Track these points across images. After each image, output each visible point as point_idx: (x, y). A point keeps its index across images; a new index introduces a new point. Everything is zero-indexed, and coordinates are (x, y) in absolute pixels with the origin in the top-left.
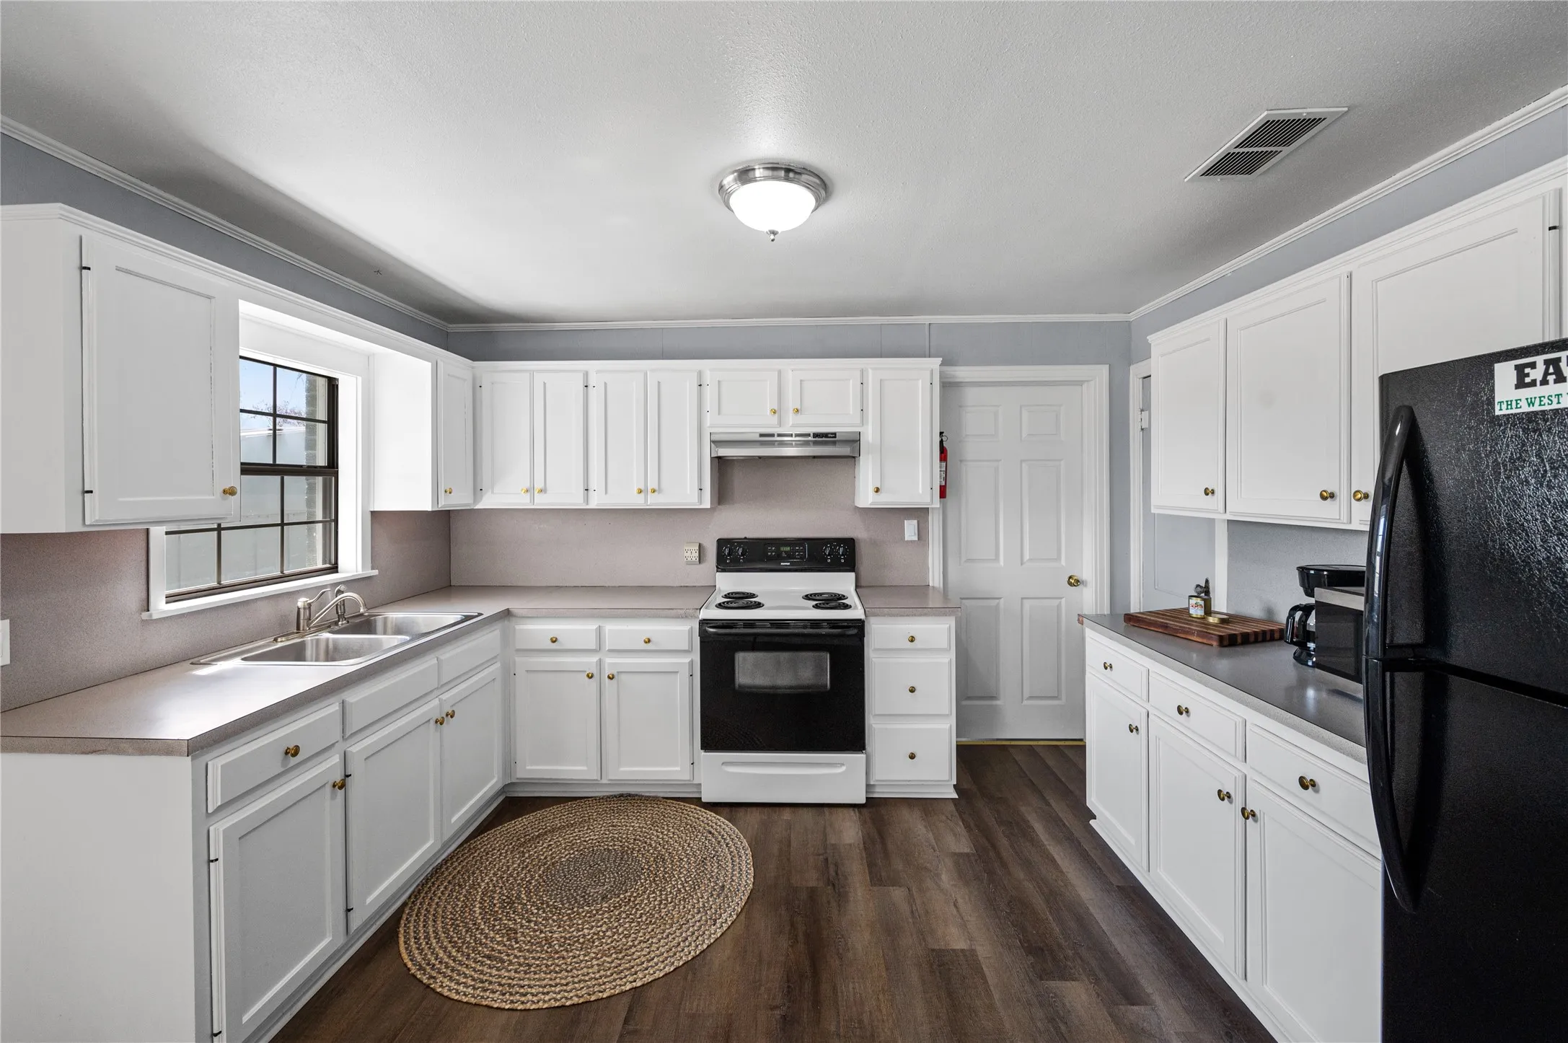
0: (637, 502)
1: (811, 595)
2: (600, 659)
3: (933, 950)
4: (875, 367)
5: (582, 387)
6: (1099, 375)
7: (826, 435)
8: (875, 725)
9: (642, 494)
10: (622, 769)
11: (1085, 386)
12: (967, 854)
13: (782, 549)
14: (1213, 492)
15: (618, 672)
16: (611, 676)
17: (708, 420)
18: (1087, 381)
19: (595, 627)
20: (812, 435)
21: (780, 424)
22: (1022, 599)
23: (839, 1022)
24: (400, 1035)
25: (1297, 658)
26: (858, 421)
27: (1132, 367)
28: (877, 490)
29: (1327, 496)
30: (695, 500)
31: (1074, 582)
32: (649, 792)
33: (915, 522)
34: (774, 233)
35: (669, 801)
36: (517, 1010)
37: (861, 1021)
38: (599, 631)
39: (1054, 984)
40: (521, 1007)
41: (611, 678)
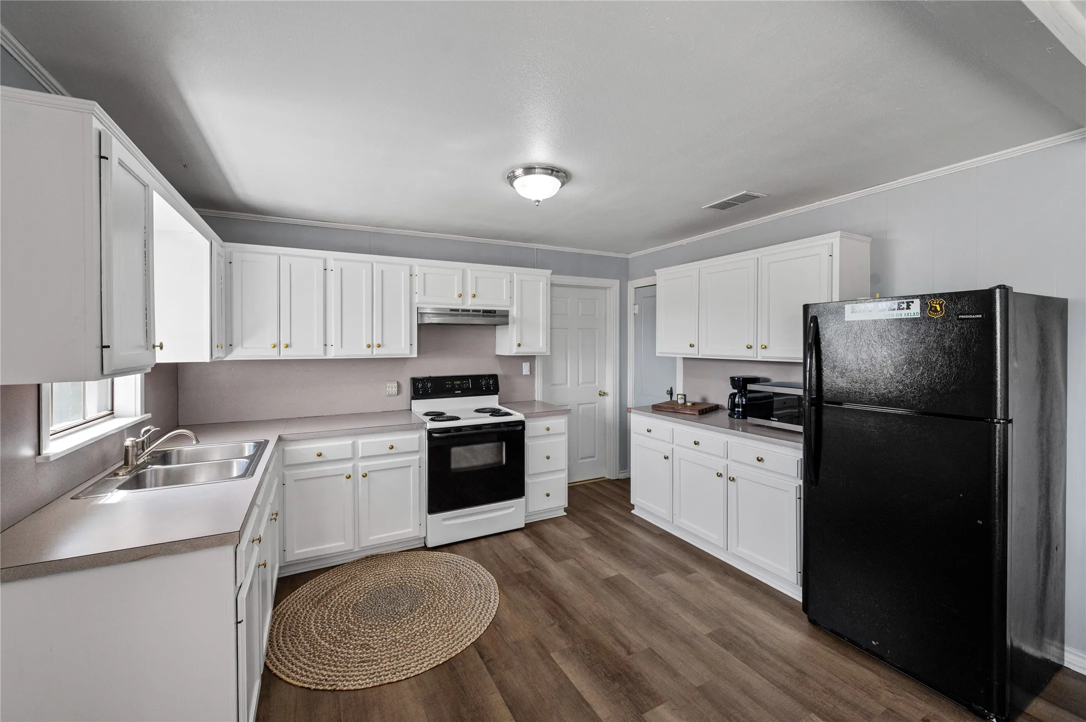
0: (366, 353)
1: (480, 409)
2: (354, 464)
3: (604, 579)
4: (517, 272)
5: (322, 269)
6: (615, 284)
7: (490, 312)
8: (529, 481)
9: (370, 348)
10: (370, 538)
11: (608, 290)
12: (589, 538)
13: (455, 383)
14: (693, 346)
15: (369, 472)
16: (364, 475)
17: (417, 299)
18: (609, 288)
19: (351, 442)
20: (482, 311)
21: (463, 304)
22: (579, 404)
23: (586, 620)
24: (342, 718)
25: (730, 415)
26: (508, 304)
27: (629, 282)
28: (519, 345)
29: (749, 347)
30: (408, 352)
31: (603, 394)
32: (387, 551)
33: (528, 364)
34: (538, 201)
35: (403, 553)
36: (410, 677)
37: (595, 616)
38: (354, 445)
39: (660, 576)
40: (412, 675)
41: (365, 476)
